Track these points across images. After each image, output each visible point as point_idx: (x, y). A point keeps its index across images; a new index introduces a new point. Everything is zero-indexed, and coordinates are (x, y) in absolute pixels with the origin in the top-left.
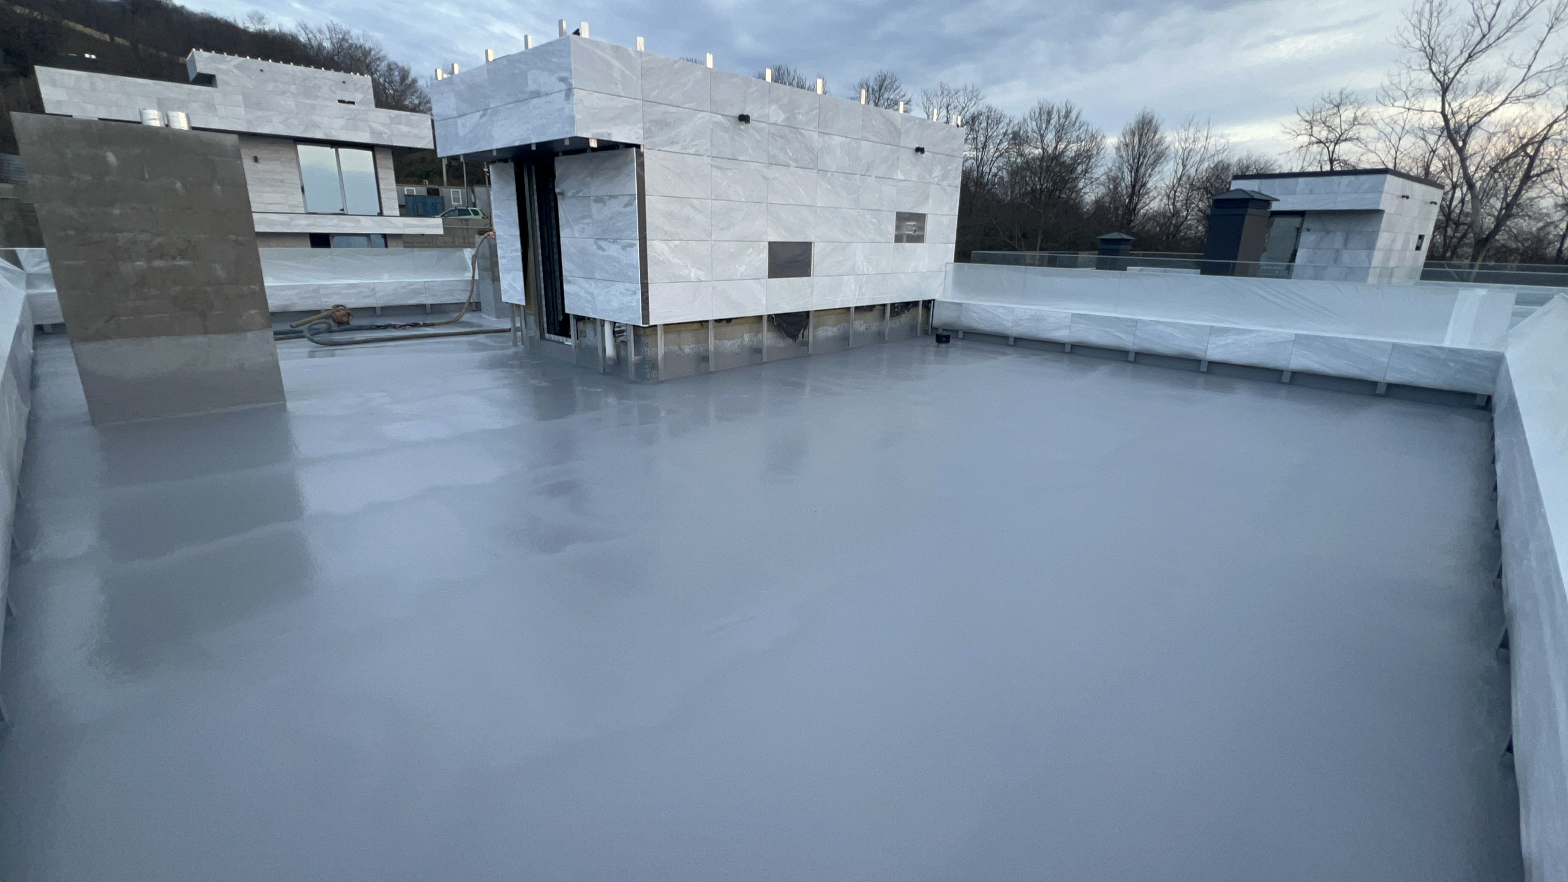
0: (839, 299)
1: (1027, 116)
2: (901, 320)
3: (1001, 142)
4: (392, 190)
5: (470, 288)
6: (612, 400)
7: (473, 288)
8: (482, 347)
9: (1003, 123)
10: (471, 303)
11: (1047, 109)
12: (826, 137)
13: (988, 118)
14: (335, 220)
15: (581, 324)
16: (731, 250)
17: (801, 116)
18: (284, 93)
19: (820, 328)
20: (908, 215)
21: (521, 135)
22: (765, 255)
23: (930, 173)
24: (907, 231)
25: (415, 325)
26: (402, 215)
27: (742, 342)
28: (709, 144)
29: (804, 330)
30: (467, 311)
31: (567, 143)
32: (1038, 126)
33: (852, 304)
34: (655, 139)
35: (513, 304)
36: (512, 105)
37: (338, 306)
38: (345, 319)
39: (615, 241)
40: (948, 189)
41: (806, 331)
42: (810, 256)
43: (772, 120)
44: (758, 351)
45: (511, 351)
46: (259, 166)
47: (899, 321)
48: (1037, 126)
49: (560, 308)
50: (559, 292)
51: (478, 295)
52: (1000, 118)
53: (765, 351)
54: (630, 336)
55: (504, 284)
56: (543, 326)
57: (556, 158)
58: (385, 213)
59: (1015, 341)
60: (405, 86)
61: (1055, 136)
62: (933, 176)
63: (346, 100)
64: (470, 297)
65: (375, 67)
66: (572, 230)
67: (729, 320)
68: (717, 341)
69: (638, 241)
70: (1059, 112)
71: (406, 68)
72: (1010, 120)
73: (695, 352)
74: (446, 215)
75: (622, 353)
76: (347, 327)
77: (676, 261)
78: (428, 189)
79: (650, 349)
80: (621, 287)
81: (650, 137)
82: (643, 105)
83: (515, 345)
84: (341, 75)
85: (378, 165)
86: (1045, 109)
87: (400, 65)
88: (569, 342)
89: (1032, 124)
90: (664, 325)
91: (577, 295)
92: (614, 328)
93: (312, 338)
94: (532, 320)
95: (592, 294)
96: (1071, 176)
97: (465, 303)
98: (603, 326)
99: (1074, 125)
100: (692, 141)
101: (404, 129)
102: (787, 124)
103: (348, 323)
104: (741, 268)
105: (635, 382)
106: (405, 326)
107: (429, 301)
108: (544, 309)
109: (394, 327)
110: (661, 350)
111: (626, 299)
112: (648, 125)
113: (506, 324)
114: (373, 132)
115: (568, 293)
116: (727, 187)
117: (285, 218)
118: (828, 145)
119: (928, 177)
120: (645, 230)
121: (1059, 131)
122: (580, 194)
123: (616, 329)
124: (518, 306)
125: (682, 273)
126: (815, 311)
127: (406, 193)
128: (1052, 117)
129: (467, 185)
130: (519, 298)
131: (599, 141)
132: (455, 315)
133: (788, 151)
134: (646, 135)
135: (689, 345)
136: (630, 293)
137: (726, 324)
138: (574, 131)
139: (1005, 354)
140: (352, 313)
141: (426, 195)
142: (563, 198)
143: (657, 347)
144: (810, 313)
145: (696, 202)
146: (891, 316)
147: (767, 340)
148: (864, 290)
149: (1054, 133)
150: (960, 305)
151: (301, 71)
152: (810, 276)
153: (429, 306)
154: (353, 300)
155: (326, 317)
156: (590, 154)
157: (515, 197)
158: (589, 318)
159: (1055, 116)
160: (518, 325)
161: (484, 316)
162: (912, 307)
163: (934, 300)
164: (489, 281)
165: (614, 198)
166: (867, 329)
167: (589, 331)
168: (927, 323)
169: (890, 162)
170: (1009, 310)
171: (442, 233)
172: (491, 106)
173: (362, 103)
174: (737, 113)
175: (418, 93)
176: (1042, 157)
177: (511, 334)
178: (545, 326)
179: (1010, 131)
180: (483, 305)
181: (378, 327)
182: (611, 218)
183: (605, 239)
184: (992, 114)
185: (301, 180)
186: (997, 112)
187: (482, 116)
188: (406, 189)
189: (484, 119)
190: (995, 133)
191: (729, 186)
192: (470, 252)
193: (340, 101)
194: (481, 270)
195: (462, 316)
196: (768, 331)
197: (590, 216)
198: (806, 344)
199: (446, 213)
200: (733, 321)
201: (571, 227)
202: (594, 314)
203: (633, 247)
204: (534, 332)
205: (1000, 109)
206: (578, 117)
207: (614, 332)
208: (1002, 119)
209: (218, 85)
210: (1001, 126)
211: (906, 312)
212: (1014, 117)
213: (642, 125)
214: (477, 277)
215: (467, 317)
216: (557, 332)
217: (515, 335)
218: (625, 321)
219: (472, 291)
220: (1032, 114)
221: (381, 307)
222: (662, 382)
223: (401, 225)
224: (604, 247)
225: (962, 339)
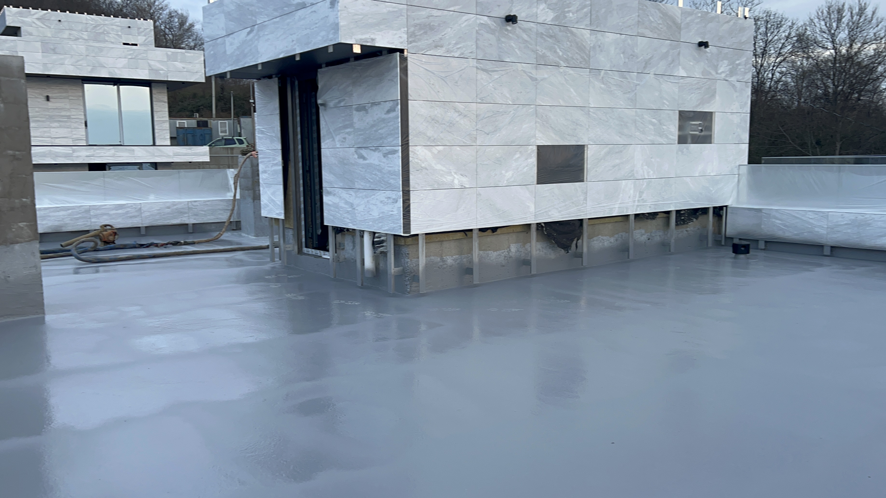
0: (617, 206)
1: (813, 16)
2: (688, 229)
3: (783, 46)
4: (164, 122)
5: (231, 208)
6: (369, 314)
7: (234, 207)
8: (241, 263)
9: (784, 26)
10: (231, 222)
11: (837, 8)
12: (599, 35)
13: (768, 22)
14: (112, 150)
15: (339, 236)
16: (498, 155)
17: (571, 15)
18: (77, 39)
19: (595, 238)
20: (692, 114)
21: (287, 47)
22: (534, 160)
23: (716, 68)
24: (692, 131)
25: (176, 244)
26: (172, 145)
27: (509, 253)
28: (474, 46)
29: (578, 240)
30: (227, 230)
31: (331, 50)
32: (828, 25)
33: (631, 212)
34: (419, 43)
35: (272, 218)
36: (278, 19)
37: (106, 226)
38: (111, 238)
39: (376, 149)
40: (738, 84)
41: (580, 241)
42: (583, 159)
43: (540, 20)
44: (526, 263)
45: (268, 267)
46: (50, 104)
47: (687, 231)
48: (826, 25)
49: (318, 221)
50: (318, 204)
51: (239, 214)
52: (781, 22)
53: (533, 263)
54: (390, 247)
55: (264, 199)
56: (301, 240)
57: (319, 70)
58: (157, 143)
59: (831, 251)
60: (183, 30)
61: (849, 34)
62: (719, 71)
63: (130, 43)
64: (230, 216)
65: (158, 15)
66: (334, 140)
67: (494, 229)
68: (481, 252)
69: (400, 147)
70: (851, 9)
71: (185, 14)
72: (792, 22)
73: (458, 263)
74: (213, 145)
75: (382, 265)
76: (112, 245)
77: (439, 167)
78: (198, 121)
79: (411, 260)
80: (381, 195)
81: (414, 41)
82: (407, 10)
83: (273, 260)
84: (127, 21)
85: (154, 99)
86: (835, 8)
87: (180, 12)
88: (327, 256)
89: (820, 24)
90: (426, 234)
91: (336, 206)
92: (374, 238)
93: (78, 255)
94: (290, 234)
95: (352, 205)
96: (871, 77)
97: (225, 222)
98: (362, 237)
99: (870, 22)
100: (456, 44)
101: (179, 65)
102: (557, 23)
103: (113, 242)
104: (507, 174)
105: (393, 296)
106: (167, 244)
107: (191, 220)
108: (303, 223)
109: (157, 245)
110: (422, 261)
111: (386, 208)
112: (412, 29)
113: (265, 242)
114: (151, 70)
115: (328, 205)
116: (493, 89)
117: (68, 150)
118: (601, 43)
119: (713, 73)
120: (408, 136)
121: (853, 30)
122: (342, 104)
123: (375, 240)
124: (277, 220)
125: (445, 180)
126: (589, 219)
127: (178, 126)
128: (844, 15)
129: (234, 117)
130: (279, 213)
131: (362, 47)
132: (215, 234)
133: (558, 51)
134: (410, 40)
135: (452, 256)
136: (390, 201)
137: (491, 234)
138: (338, 38)
139: (821, 265)
140: (118, 233)
141: (196, 126)
142: (325, 110)
143: (418, 258)
144: (584, 221)
145: (460, 106)
146: (677, 225)
147: (536, 250)
148: (644, 196)
149: (847, 32)
150: (759, 210)
151: (93, 19)
152: (582, 181)
153: (191, 225)
154: (119, 220)
155: (95, 236)
156: (353, 63)
157: (278, 111)
158: (348, 230)
159: (847, 14)
160: (276, 240)
161: (243, 235)
162: (700, 214)
163: (726, 206)
164: (250, 200)
165: (376, 105)
166: (649, 239)
167: (347, 241)
168: (720, 232)
169: (670, 59)
170: (822, 215)
171: (209, 161)
172: (258, 22)
173: (144, 44)
174: (504, 13)
175: (195, 37)
176: (835, 58)
177: (268, 251)
178: (304, 240)
179: (793, 34)
180: (243, 224)
181: (142, 246)
182: (373, 126)
183: (366, 148)
184: (772, 18)
185: (85, 115)
186: (777, 16)
187: (249, 33)
188: (178, 122)
189: (251, 35)
190: (776, 38)
191: (495, 89)
192: (233, 172)
193: (124, 44)
194: (243, 189)
195: (222, 235)
196: (537, 241)
197: (351, 125)
198: (580, 256)
199: (213, 143)
200: (498, 230)
201: (333, 137)
202: (354, 225)
203: (395, 154)
204: (292, 246)
205: (780, 12)
206: (342, 23)
207: (374, 243)
208: (783, 23)
209: (22, 35)
210: (782, 29)
211: (695, 220)
212: (797, 19)
213: (406, 29)
214: (238, 197)
215: (227, 236)
216: (315, 246)
217: (273, 251)
218: (384, 230)
219: (233, 210)
220: (820, 14)
221: (146, 227)
222: (423, 295)
223: (171, 154)
224: (365, 155)
225: (764, 249)
